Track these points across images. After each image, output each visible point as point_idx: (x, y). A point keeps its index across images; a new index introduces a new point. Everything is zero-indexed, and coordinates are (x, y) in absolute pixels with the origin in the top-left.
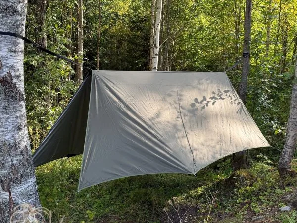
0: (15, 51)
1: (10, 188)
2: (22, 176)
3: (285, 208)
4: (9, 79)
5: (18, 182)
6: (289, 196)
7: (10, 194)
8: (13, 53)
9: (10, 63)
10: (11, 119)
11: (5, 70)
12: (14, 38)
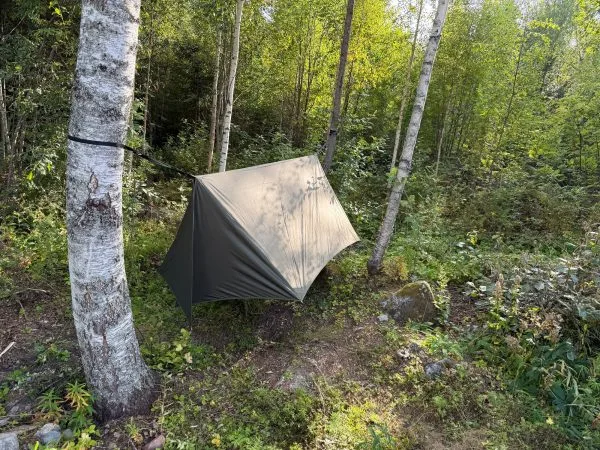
0: (115, 166)
1: (104, 330)
2: (119, 316)
3: (384, 317)
4: (107, 202)
5: (114, 323)
6: (385, 303)
7: (105, 338)
8: (113, 169)
9: (109, 181)
10: (108, 251)
11: (103, 190)
12: (114, 149)
